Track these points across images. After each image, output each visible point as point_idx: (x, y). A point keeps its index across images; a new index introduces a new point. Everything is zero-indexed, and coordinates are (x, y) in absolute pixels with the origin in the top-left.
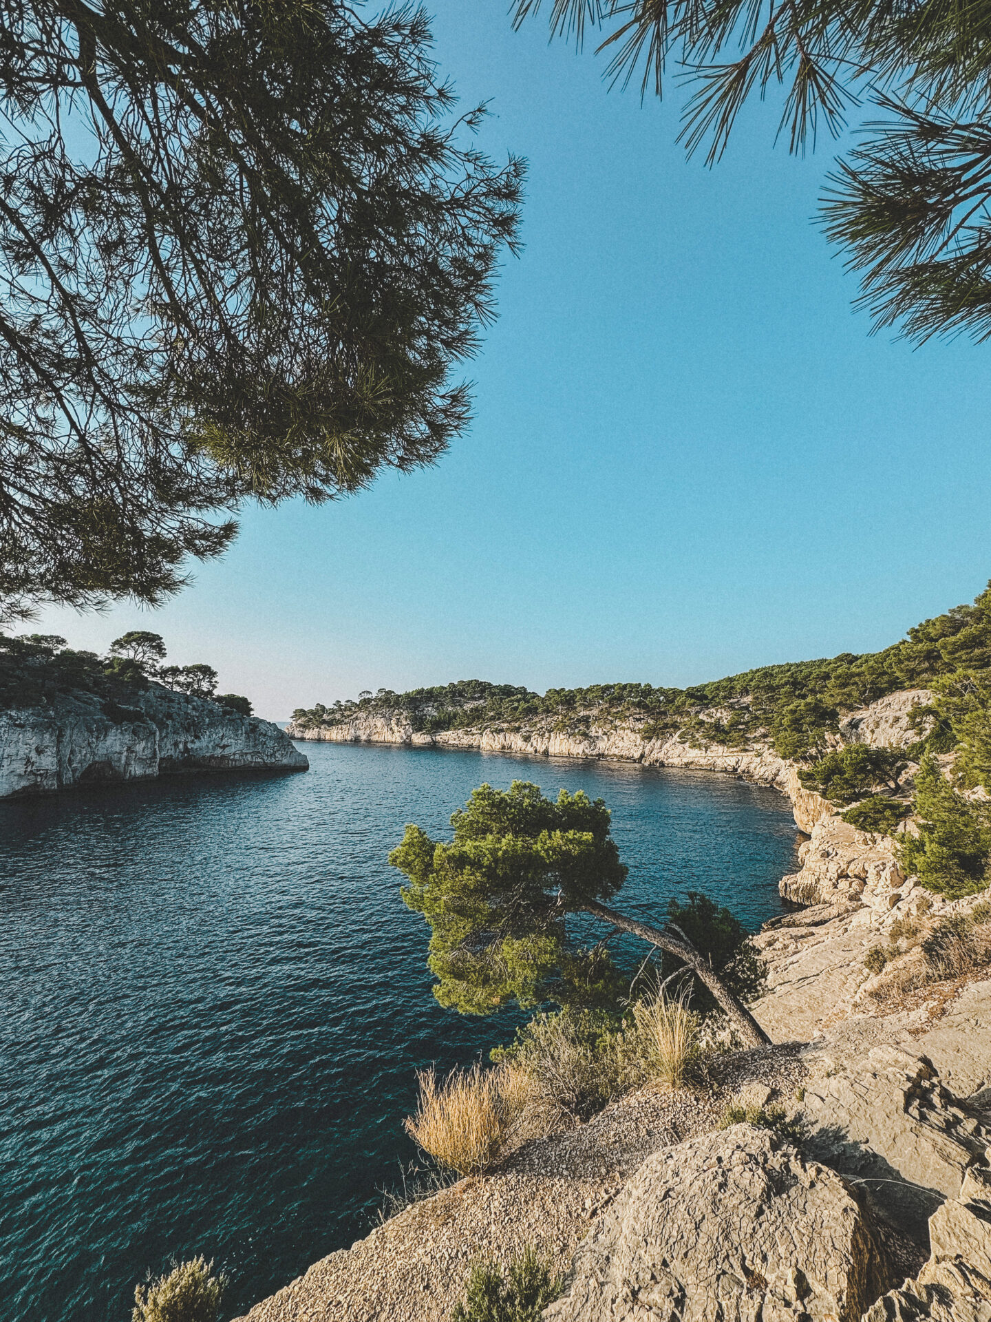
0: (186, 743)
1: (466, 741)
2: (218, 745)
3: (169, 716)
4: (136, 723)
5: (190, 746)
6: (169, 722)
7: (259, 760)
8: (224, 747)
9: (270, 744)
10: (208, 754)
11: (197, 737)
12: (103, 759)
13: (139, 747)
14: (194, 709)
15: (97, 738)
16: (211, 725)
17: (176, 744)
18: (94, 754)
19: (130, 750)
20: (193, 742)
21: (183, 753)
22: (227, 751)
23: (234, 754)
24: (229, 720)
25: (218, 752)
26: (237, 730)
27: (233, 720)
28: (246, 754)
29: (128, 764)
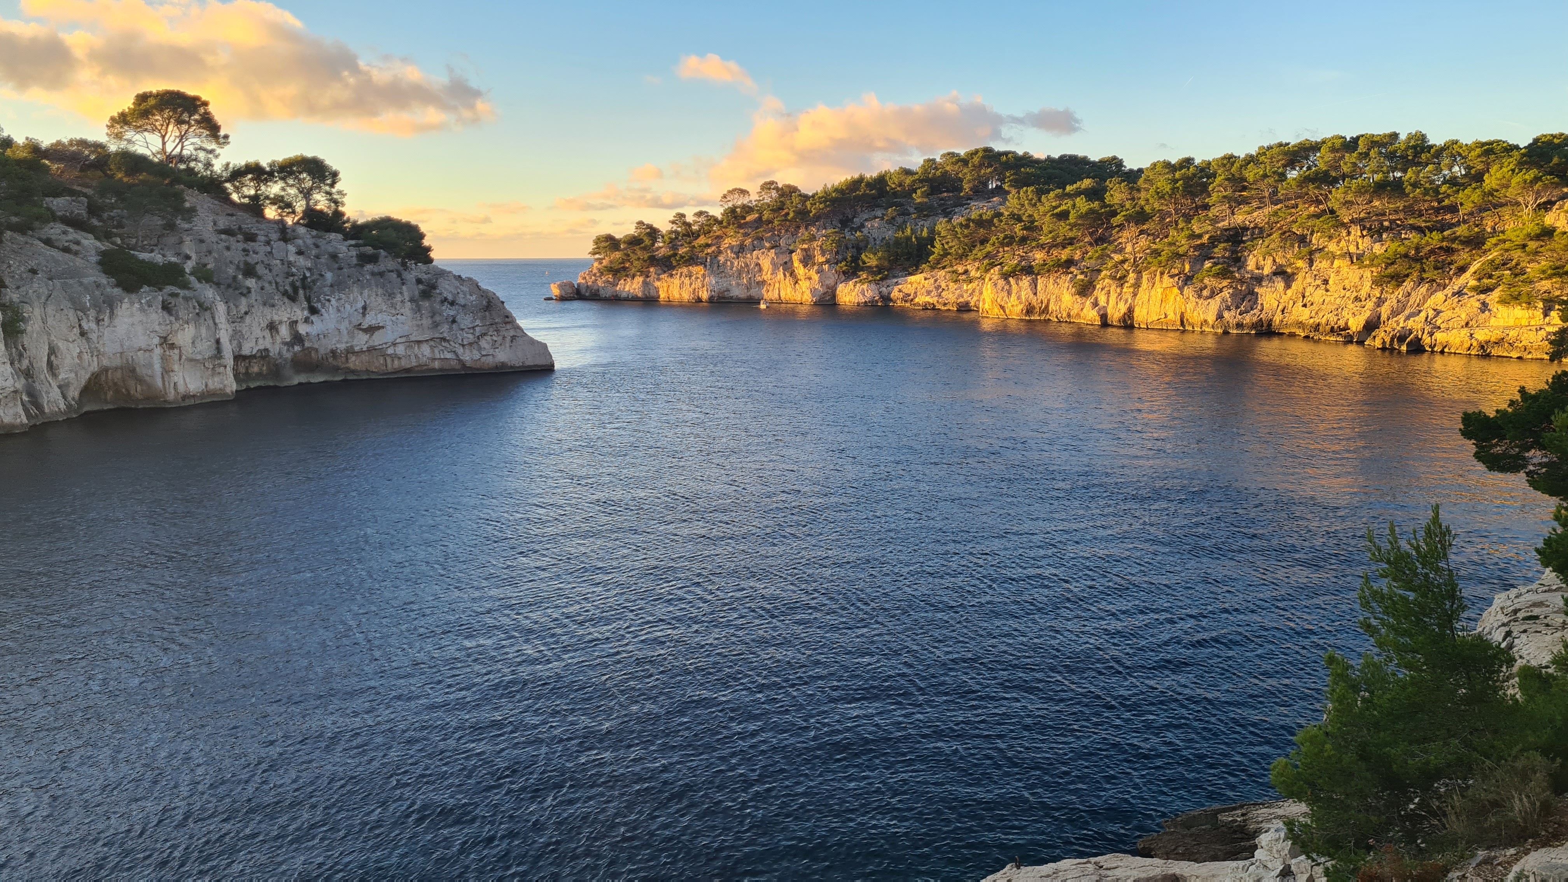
0: (293, 324)
1: (952, 295)
2: (359, 327)
3: (249, 271)
4: (169, 289)
5: (303, 329)
6: (251, 283)
7: (449, 356)
8: (371, 330)
9: (466, 321)
10: (342, 346)
11: (313, 311)
12: (117, 362)
13: (185, 336)
14: (300, 253)
15: (98, 321)
16: (338, 286)
17: (272, 327)
18: (97, 353)
19: (166, 342)
20: (306, 320)
21: (290, 345)
22: (378, 339)
23: (394, 344)
24: (373, 274)
25: (361, 341)
26: (391, 295)
27: (381, 274)
28: (419, 342)
29: (167, 371)
